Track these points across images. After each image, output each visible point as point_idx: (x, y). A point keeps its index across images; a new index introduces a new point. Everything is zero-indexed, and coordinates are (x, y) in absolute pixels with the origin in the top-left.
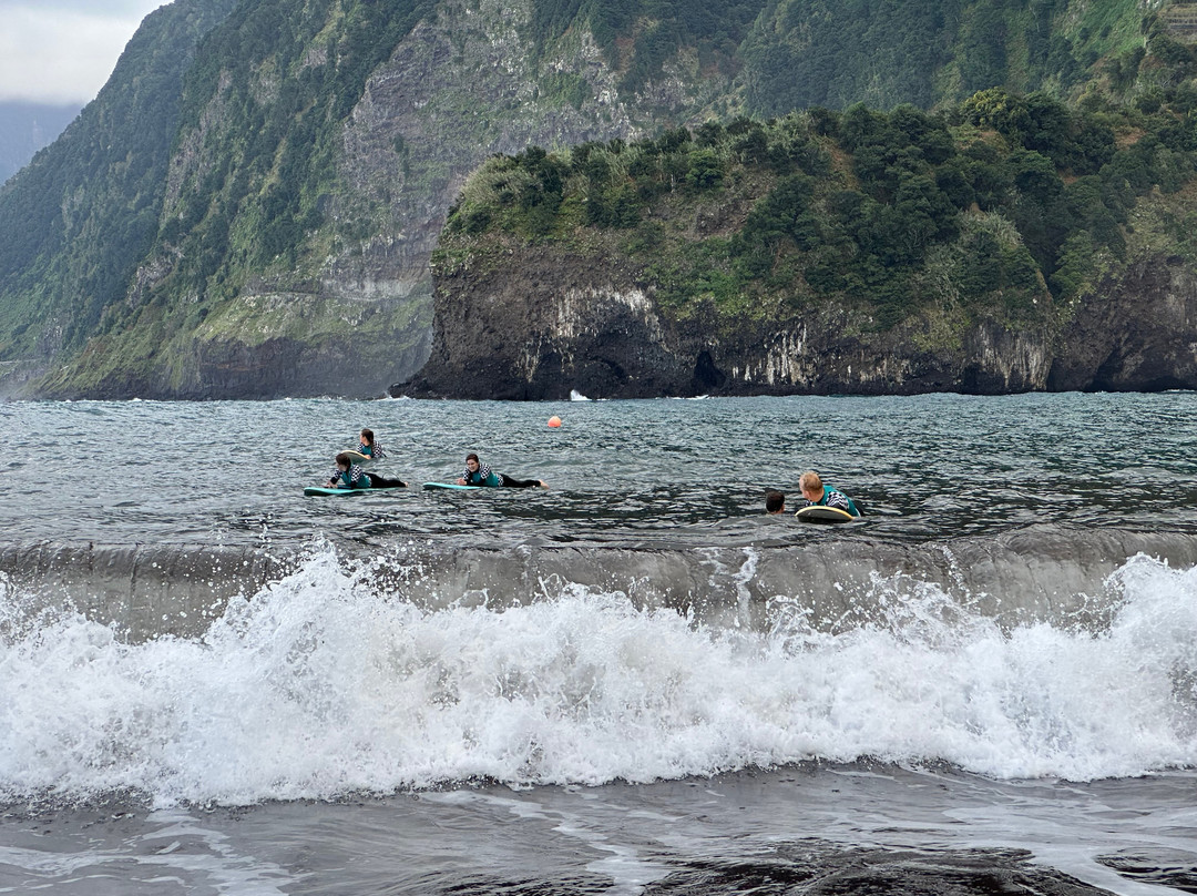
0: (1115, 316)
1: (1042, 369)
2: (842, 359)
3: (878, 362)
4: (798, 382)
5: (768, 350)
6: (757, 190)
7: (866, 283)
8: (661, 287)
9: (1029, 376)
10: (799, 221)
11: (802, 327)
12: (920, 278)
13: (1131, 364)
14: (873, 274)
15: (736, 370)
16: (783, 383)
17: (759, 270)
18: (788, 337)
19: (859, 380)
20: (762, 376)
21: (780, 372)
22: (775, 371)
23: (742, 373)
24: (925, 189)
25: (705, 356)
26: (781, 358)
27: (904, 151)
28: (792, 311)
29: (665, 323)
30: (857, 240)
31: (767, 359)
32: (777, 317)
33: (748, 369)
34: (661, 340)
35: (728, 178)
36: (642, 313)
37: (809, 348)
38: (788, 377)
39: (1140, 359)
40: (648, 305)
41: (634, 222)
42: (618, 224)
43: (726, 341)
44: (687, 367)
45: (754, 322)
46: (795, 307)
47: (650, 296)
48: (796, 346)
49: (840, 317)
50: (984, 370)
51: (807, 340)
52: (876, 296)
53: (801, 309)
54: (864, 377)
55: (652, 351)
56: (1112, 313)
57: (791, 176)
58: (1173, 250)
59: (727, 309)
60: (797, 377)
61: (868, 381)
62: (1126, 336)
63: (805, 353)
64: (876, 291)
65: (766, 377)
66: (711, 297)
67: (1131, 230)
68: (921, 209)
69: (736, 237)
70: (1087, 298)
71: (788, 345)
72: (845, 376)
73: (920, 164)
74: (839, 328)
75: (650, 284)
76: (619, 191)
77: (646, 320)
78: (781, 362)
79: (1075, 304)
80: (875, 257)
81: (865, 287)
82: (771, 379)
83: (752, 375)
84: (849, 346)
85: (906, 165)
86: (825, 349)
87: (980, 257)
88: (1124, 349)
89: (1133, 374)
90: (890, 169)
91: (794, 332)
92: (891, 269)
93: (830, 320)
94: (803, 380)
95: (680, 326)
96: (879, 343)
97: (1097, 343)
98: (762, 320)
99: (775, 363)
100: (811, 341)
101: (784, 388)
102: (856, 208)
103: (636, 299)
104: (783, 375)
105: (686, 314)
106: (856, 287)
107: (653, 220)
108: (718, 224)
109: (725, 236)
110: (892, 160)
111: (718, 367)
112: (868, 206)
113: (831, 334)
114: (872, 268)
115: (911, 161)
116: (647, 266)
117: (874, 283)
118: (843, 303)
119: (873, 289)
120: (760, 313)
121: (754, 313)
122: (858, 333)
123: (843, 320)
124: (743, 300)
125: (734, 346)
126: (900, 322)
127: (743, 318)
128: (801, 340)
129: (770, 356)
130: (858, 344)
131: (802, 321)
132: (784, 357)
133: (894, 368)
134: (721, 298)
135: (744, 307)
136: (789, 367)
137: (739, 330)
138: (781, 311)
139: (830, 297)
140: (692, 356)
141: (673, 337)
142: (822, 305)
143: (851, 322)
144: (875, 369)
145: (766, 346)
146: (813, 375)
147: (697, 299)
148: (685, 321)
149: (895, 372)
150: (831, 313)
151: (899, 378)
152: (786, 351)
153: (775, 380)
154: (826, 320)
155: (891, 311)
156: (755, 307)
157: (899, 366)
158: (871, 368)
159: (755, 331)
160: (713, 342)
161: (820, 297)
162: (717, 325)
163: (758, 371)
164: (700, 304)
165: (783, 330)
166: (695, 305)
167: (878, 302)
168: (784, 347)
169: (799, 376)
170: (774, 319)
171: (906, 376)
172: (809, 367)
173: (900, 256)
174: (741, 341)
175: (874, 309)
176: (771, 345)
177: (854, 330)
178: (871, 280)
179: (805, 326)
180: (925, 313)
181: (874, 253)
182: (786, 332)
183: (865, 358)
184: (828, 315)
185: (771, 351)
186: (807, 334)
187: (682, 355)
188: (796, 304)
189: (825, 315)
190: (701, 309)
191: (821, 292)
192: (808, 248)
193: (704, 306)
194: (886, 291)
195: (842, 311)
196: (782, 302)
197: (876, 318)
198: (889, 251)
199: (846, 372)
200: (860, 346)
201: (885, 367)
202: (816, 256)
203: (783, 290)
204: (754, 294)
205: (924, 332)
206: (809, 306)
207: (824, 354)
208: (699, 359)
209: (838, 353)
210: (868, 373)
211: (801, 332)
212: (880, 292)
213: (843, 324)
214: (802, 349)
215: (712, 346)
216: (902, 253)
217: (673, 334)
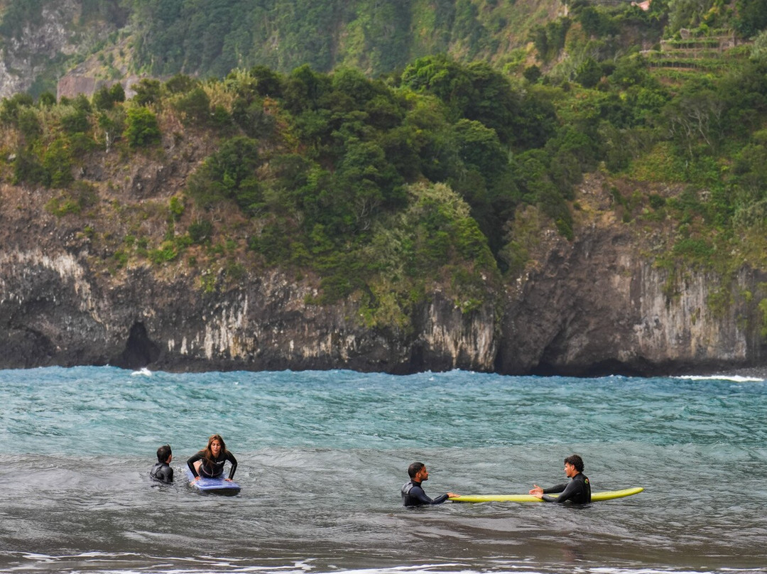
0: (562, 296)
1: (490, 348)
2: (284, 334)
3: (322, 337)
4: (238, 357)
5: (207, 322)
6: (197, 152)
7: (311, 252)
8: (93, 252)
9: (477, 355)
10: (242, 185)
11: (243, 299)
12: (369, 250)
13: (576, 345)
14: (319, 244)
15: (171, 343)
16: (221, 357)
17: (201, 235)
18: (228, 308)
19: (301, 356)
20: (199, 350)
21: (219, 346)
22: (214, 345)
23: (178, 346)
24: (372, 155)
25: (139, 328)
26: (220, 331)
27: (349, 116)
28: (232, 282)
29: (97, 292)
30: (301, 206)
31: (205, 332)
32: (217, 287)
33: (184, 342)
34: (92, 309)
35: (170, 137)
36: (72, 280)
37: (250, 320)
38: (227, 351)
39: (585, 341)
40: (79, 271)
41: (66, 181)
42: (48, 183)
43: (162, 311)
44: (120, 338)
45: (193, 292)
46: (237, 278)
47: (82, 262)
48: (236, 318)
49: (284, 289)
50: (432, 348)
51: (248, 312)
52: (321, 267)
53: (243, 280)
54: (307, 352)
55: (82, 320)
56: (559, 292)
57: (236, 139)
58: (619, 229)
59: (167, 275)
60: (236, 351)
61: (311, 358)
62: (572, 316)
63: (246, 326)
64: (322, 262)
65: (203, 350)
66: (147, 264)
67: (578, 207)
68: (371, 177)
69: (175, 201)
70: (535, 276)
71: (228, 317)
72: (287, 351)
73: (366, 129)
74: (282, 301)
75: (82, 248)
76: (50, 151)
77: (77, 287)
78: (220, 335)
79: (522, 281)
80: (321, 226)
81: (311, 257)
82: (209, 353)
83: (188, 348)
84: (293, 319)
85: (351, 129)
86: (267, 322)
87: (429, 229)
88: (570, 330)
89: (578, 356)
90: (335, 133)
91: (235, 304)
92: (337, 240)
93: (273, 293)
94: (243, 355)
95: (113, 295)
96: (324, 317)
97: (544, 323)
98: (201, 290)
99: (213, 336)
100: (253, 313)
101: (223, 363)
102: (301, 174)
103: (66, 264)
104: (222, 349)
105: (117, 282)
106: (300, 258)
107: (85, 180)
108: (159, 184)
109: (164, 201)
110: (337, 124)
111: (152, 338)
112: (314, 174)
113: (274, 306)
114: (318, 238)
115: (357, 124)
116: (79, 230)
117: (321, 253)
118: (287, 274)
119: (319, 259)
120: (199, 283)
121: (192, 283)
122: (303, 306)
123: (287, 292)
124: (180, 269)
125: (171, 318)
126: (346, 296)
127: (181, 288)
128: (242, 312)
129: (208, 328)
130: (302, 317)
131: (243, 292)
132: (223, 330)
133: (339, 344)
134: (158, 266)
135: (182, 276)
136: (228, 341)
137: (177, 300)
138: (222, 282)
139: (274, 267)
140: (125, 327)
141: (105, 306)
142: (263, 275)
143: (294, 294)
144: (319, 345)
145: (204, 318)
146: (254, 350)
147: (132, 266)
148: (119, 290)
149: (339, 348)
150: (275, 284)
151: (344, 355)
152: (225, 323)
153: (213, 354)
154: (268, 292)
155: (337, 284)
156: (194, 276)
157: (344, 342)
158: (315, 343)
159: (193, 301)
160: (148, 313)
161: (262, 266)
162: (153, 295)
163: (195, 344)
164: (136, 272)
165: (223, 301)
166: (130, 272)
167: (324, 274)
168: (223, 319)
169: (239, 350)
170: (214, 290)
171: (350, 352)
172: (250, 341)
173: (346, 226)
174: (178, 312)
175: (319, 281)
176: (210, 317)
177: (297, 303)
178: (316, 250)
179: (246, 297)
180: (372, 286)
181: (319, 222)
182: (226, 303)
183: (309, 333)
184: (271, 286)
185: (210, 323)
186: (249, 306)
187: (114, 325)
188: (238, 275)
189: (268, 286)
190: (136, 276)
191: (264, 261)
192: (252, 215)
193: (139, 274)
194: (332, 262)
195: (285, 283)
196: (223, 272)
197: (321, 291)
198: (336, 219)
199: (289, 347)
200: (304, 320)
201: (329, 343)
202: (259, 224)
203: (224, 259)
204: (193, 262)
205: (371, 307)
206: (251, 277)
207: (266, 328)
208: (132, 330)
209: (281, 326)
210: (312, 348)
211: (242, 304)
212: (326, 263)
213: (287, 296)
214: (243, 322)
215: (147, 317)
216: (349, 223)
217: (106, 303)
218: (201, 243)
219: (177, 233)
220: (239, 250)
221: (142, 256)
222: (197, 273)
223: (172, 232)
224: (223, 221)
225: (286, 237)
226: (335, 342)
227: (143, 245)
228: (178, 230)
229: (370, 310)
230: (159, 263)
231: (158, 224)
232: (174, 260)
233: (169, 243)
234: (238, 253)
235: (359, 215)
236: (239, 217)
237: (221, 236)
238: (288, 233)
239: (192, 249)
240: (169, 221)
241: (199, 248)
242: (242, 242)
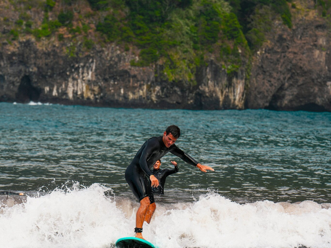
0: (284, 63)
1: (243, 95)
2: (118, 84)
3: (141, 87)
4: (88, 99)
5: (69, 76)
7: (135, 33)
9: (235, 100)
11: (92, 62)
13: (290, 94)
14: (140, 28)
15: (47, 89)
16: (78, 98)
17: (65, 20)
18: (83, 67)
19: (128, 99)
20: (65, 93)
21: (77, 91)
22: (74, 90)
23: (51, 91)
25: (27, 79)
26: (77, 82)
28: (86, 51)
31: (68, 82)
32: (77, 54)
33: (55, 88)
37: (96, 75)
38: (82, 95)
39: (296, 91)
43: (42, 68)
44: (14, 85)
45: (62, 57)
46: (89, 48)
48: (88, 73)
49: (118, 56)
51: (96, 70)
52: (141, 43)
53: (93, 50)
54: (131, 96)
59: (42, 46)
61: (134, 100)
62: (289, 76)
63: (94, 79)
64: (141, 40)
65: (67, 94)
66: (32, 38)
70: (268, 50)
71: (83, 73)
72: (119, 94)
74: (116, 63)
78: (77, 84)
79: (261, 54)
81: (134, 36)
82: (71, 95)
83: (58, 92)
84: (124, 75)
86: (107, 77)
87: (206, 20)
88: (287, 84)
89: (290, 101)
91: (87, 65)
92: (151, 25)
93: (111, 58)
94: (92, 97)
95: (10, 57)
96: (142, 74)
97: (272, 80)
98: (67, 56)
99: (73, 85)
100: (98, 71)
101: (79, 102)
104: (79, 93)
105: (13, 49)
106: (129, 36)
111: (35, 85)
113: (111, 67)
114: (139, 24)
117: (141, 34)
118: (120, 47)
119: (139, 38)
120: (66, 51)
121: (62, 50)
122: (129, 67)
124: (53, 42)
125: (47, 73)
126: (156, 61)
127: (53, 53)
128: (92, 70)
129: (70, 80)
130: (129, 74)
131: (93, 57)
132: (79, 81)
133: (151, 91)
134: (38, 39)
135: (54, 46)
136: (82, 88)
137: (51, 61)
138: (80, 50)
139: (112, 42)
140: (17, 78)
141: (4, 64)
142: (106, 47)
143: (125, 59)
144: (139, 91)
145: (68, 73)
146: (99, 94)
147: (22, 39)
148: (13, 54)
149: (151, 94)
150: (112, 53)
151: (154, 98)
152: (81, 77)
153: (73, 96)
154: (108, 58)
155: (150, 53)
156: (62, 46)
157: (154, 91)
158: (136, 91)
159: (61, 62)
160: (32, 69)
161: (105, 42)
162: (36, 58)
163: (62, 89)
164: (25, 43)
165: (80, 63)
166: (20, 43)
167: (142, 47)
168: (80, 74)
169: (89, 94)
170: (75, 56)
171: (158, 97)
172: (96, 89)
173: (156, 17)
174: (52, 69)
175: (139, 52)
176: (71, 72)
177: (126, 65)
178: (138, 32)
179: (95, 61)
180: (171, 55)
181: (140, 14)
182: (82, 64)
183: (133, 84)
184: (110, 54)
185: (71, 76)
186: (96, 67)
187: (10, 76)
188: (89, 46)
189: (108, 54)
190: (25, 46)
191: (106, 38)
192: (98, 9)
193: (28, 44)
194: (148, 40)
195: (119, 52)
196: (81, 44)
197: (141, 57)
198: (150, 13)
199: (120, 93)
200: (130, 76)
201: (145, 90)
202: (103, 14)
203: (81, 36)
204: (61, 38)
205: (171, 68)
206: (98, 47)
207: (106, 80)
208: (22, 79)
209: (115, 80)
210: (134, 93)
211: (91, 65)
212: (144, 40)
213: (120, 60)
214: (92, 76)
215: (31, 72)
216: (158, 15)
217: (5, 62)
218: (66, 26)
219: (50, 19)
220: (90, 31)
221: (28, 33)
222: (64, 45)
223: (47, 18)
224: (79, 13)
225: (120, 23)
226: (149, 90)
227: (29, 26)
228: (52, 17)
229: (171, 70)
230: (40, 38)
231: (38, 13)
232: (48, 37)
233: (46, 25)
234: (90, 33)
235: (165, 10)
236: (89, 9)
237: (80, 22)
238: (121, 21)
239: (61, 30)
240: (46, 11)
241: (65, 28)
242: (93, 26)
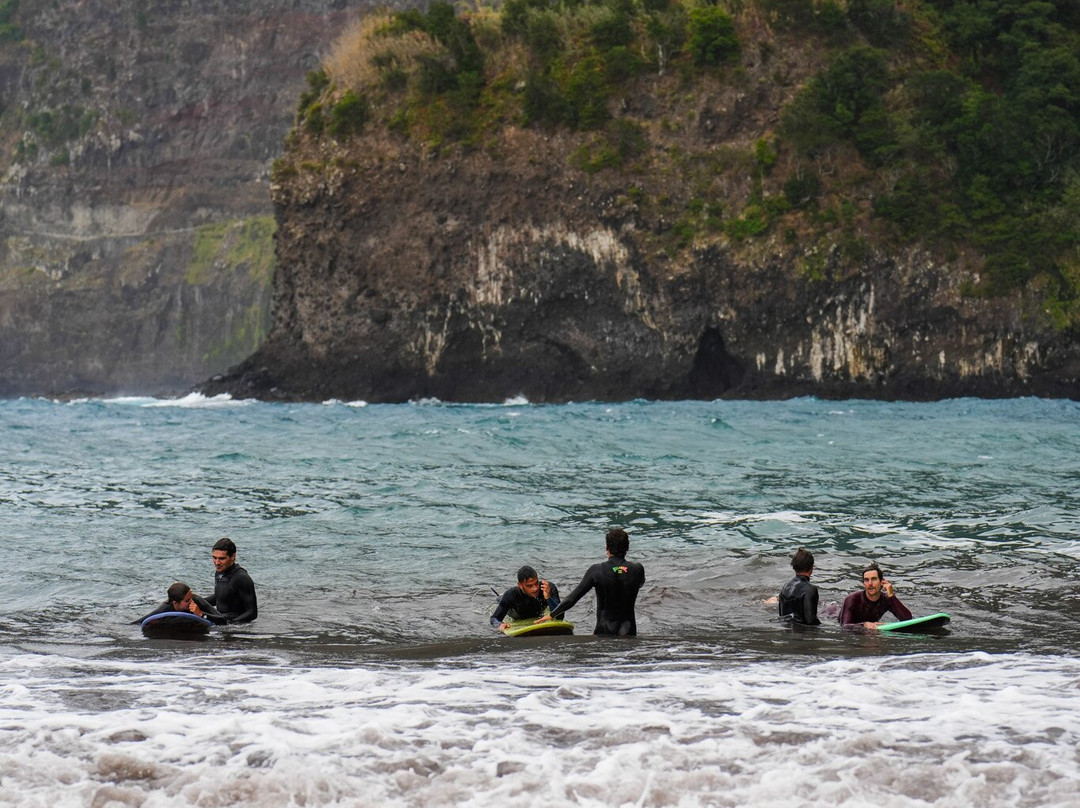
2: (931, 341)
3: (988, 345)
4: (861, 378)
5: (813, 326)
6: (795, 71)
7: (969, 218)
8: (642, 225)
10: (863, 119)
11: (868, 290)
12: (1057, 212)
14: (981, 205)
15: (761, 359)
16: (836, 378)
17: (801, 194)
18: (845, 304)
19: (957, 375)
20: (803, 368)
21: (832, 362)
22: (824, 360)
23: (771, 363)
24: (1061, 68)
25: (712, 337)
26: (833, 339)
27: (1024, 9)
28: (850, 266)
29: (649, 284)
30: (952, 148)
31: (811, 340)
32: (828, 273)
33: (780, 356)
34: (643, 310)
35: (753, 49)
36: (611, 267)
37: (878, 322)
38: (845, 368)
40: (622, 254)
41: (600, 119)
42: (574, 124)
43: (747, 310)
44: (684, 353)
45: (793, 282)
46: (857, 259)
47: (626, 240)
48: (858, 319)
49: (928, 274)
51: (876, 310)
52: (985, 240)
53: (867, 262)
54: (965, 369)
55: (628, 326)
57: (853, 49)
59: (750, 257)
60: (859, 368)
61: (972, 377)
63: (872, 331)
64: (986, 233)
65: (808, 369)
66: (724, 242)
68: (1060, 101)
69: (762, 145)
71: (845, 318)
72: (936, 369)
73: (1053, 28)
74: (926, 292)
75: (625, 220)
76: (575, 74)
77: (619, 277)
78: (833, 345)
80: (984, 178)
81: (969, 225)
82: (817, 373)
83: (786, 365)
84: (944, 318)
85: (1029, 30)
86: (903, 324)
90: (1004, 36)
91: (855, 298)
92: (1009, 198)
93: (912, 280)
94: (868, 374)
95: (672, 288)
96: (990, 316)
98: (805, 279)
99: (823, 347)
100: (882, 312)
101: (838, 387)
102: (953, 99)
103: (602, 244)
104: (837, 366)
105: (677, 268)
106: (953, 227)
107: (628, 117)
108: (738, 121)
109: (746, 145)
110: (1006, 23)
111: (732, 351)
113: (913, 300)
114: (980, 196)
115: (1038, 22)
116: (620, 192)
117: (984, 219)
118: (933, 252)
119: (981, 228)
120: (802, 267)
121: (791, 267)
122: (957, 299)
123: (933, 278)
124: (773, 247)
125: (759, 320)
126: (1023, 283)
127: (773, 275)
128: (866, 311)
129: (816, 336)
130: (958, 317)
131: (867, 280)
132: (838, 337)
133: (1014, 356)
134: (738, 242)
135: (775, 257)
136: (846, 354)
137: (768, 294)
138: (835, 265)
139: (913, 241)
140: (691, 336)
141: (661, 305)
142: (900, 254)
143: (945, 282)
144: (983, 357)
145: (809, 320)
146: (885, 367)
147: (700, 244)
148: (681, 280)
149: (1014, 362)
150: (914, 267)
151: (1022, 372)
152: (841, 327)
153: (823, 374)
154: (905, 279)
155: (1009, 265)
156: (794, 258)
157: (1022, 353)
158: (976, 355)
159: (793, 295)
160: (725, 313)
161: (896, 240)
162: (732, 286)
163: (796, 359)
164: (706, 253)
165: (837, 294)
166: (697, 253)
167: (987, 250)
168: (839, 321)
169: (862, 367)
170: (824, 277)
171: (1030, 367)
172: (879, 354)
173: (1022, 177)
174: (770, 311)
175: (983, 261)
176: (817, 319)
177: (950, 294)
178: (977, 214)
179: (872, 287)
180: (1063, 267)
181: (982, 172)
182: (842, 297)
183: (968, 339)
184: (910, 270)
185: (818, 327)
186: (876, 301)
187: (675, 333)
188: (858, 254)
189: (905, 270)
190: (706, 259)
191: (899, 233)
192: (879, 164)
193: (712, 255)
194: (1002, 232)
195: (931, 265)
196: (836, 250)
197: (985, 276)
198: (1006, 167)
199: (938, 360)
200: (960, 320)
201: (999, 354)
202: (890, 177)
203: (838, 231)
204: (791, 237)
205: (1061, 298)
206: (879, 256)
207: (903, 333)
208: (703, 340)
209: (924, 331)
210: (972, 363)
211: (865, 298)
212: (993, 233)
213: (933, 285)
214: (867, 325)
215: (724, 320)
216: (1026, 172)
217: (663, 300)
218: (804, 207)
219: (766, 194)
220: (860, 216)
221: (715, 228)
222: (797, 252)
223: (759, 192)
224: (835, 175)
225: (931, 196)
226: (1008, 352)
227: (716, 212)
228: (769, 189)
229: (1062, 303)
230: (740, 239)
231: (739, 181)
232: (762, 235)
233: (755, 209)
234: (859, 222)
235: (1043, 159)
236: (859, 167)
237: (834, 197)
238: (935, 191)
239: (789, 217)
240: (755, 176)
241: (800, 214)
242: (865, 204)
